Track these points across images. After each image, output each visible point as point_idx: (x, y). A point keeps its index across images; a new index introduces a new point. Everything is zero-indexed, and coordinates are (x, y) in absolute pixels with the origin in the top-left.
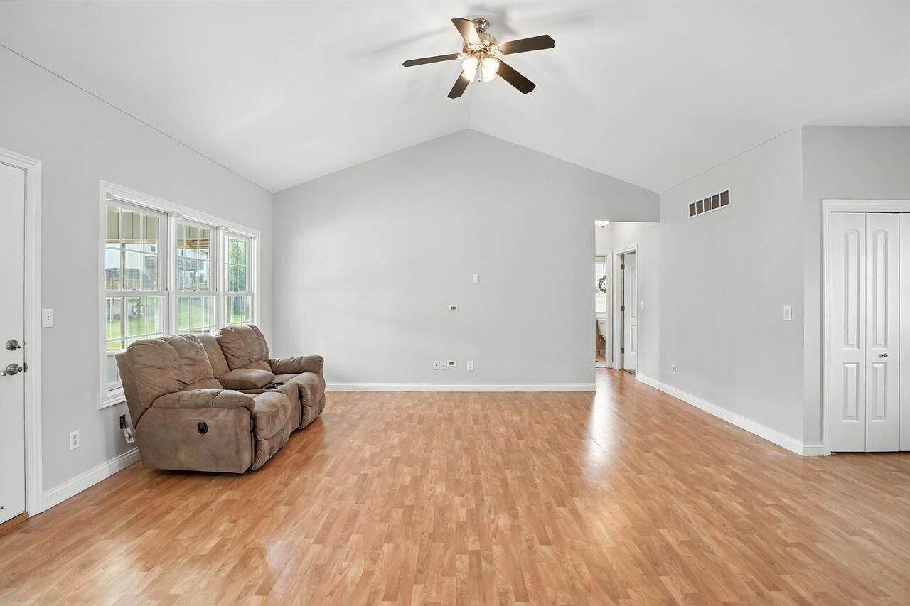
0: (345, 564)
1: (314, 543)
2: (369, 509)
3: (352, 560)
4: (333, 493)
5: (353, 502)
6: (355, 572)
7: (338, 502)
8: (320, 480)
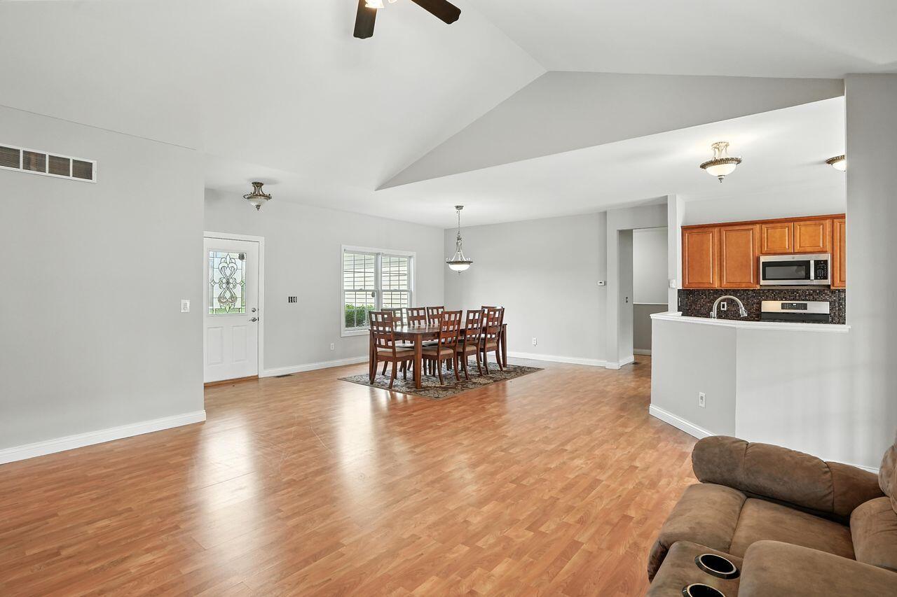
0: (584, 466)
1: (603, 481)
2: (549, 491)
3: (578, 467)
4: (578, 516)
5: (561, 501)
6: (578, 462)
7: (575, 505)
8: (590, 539)
